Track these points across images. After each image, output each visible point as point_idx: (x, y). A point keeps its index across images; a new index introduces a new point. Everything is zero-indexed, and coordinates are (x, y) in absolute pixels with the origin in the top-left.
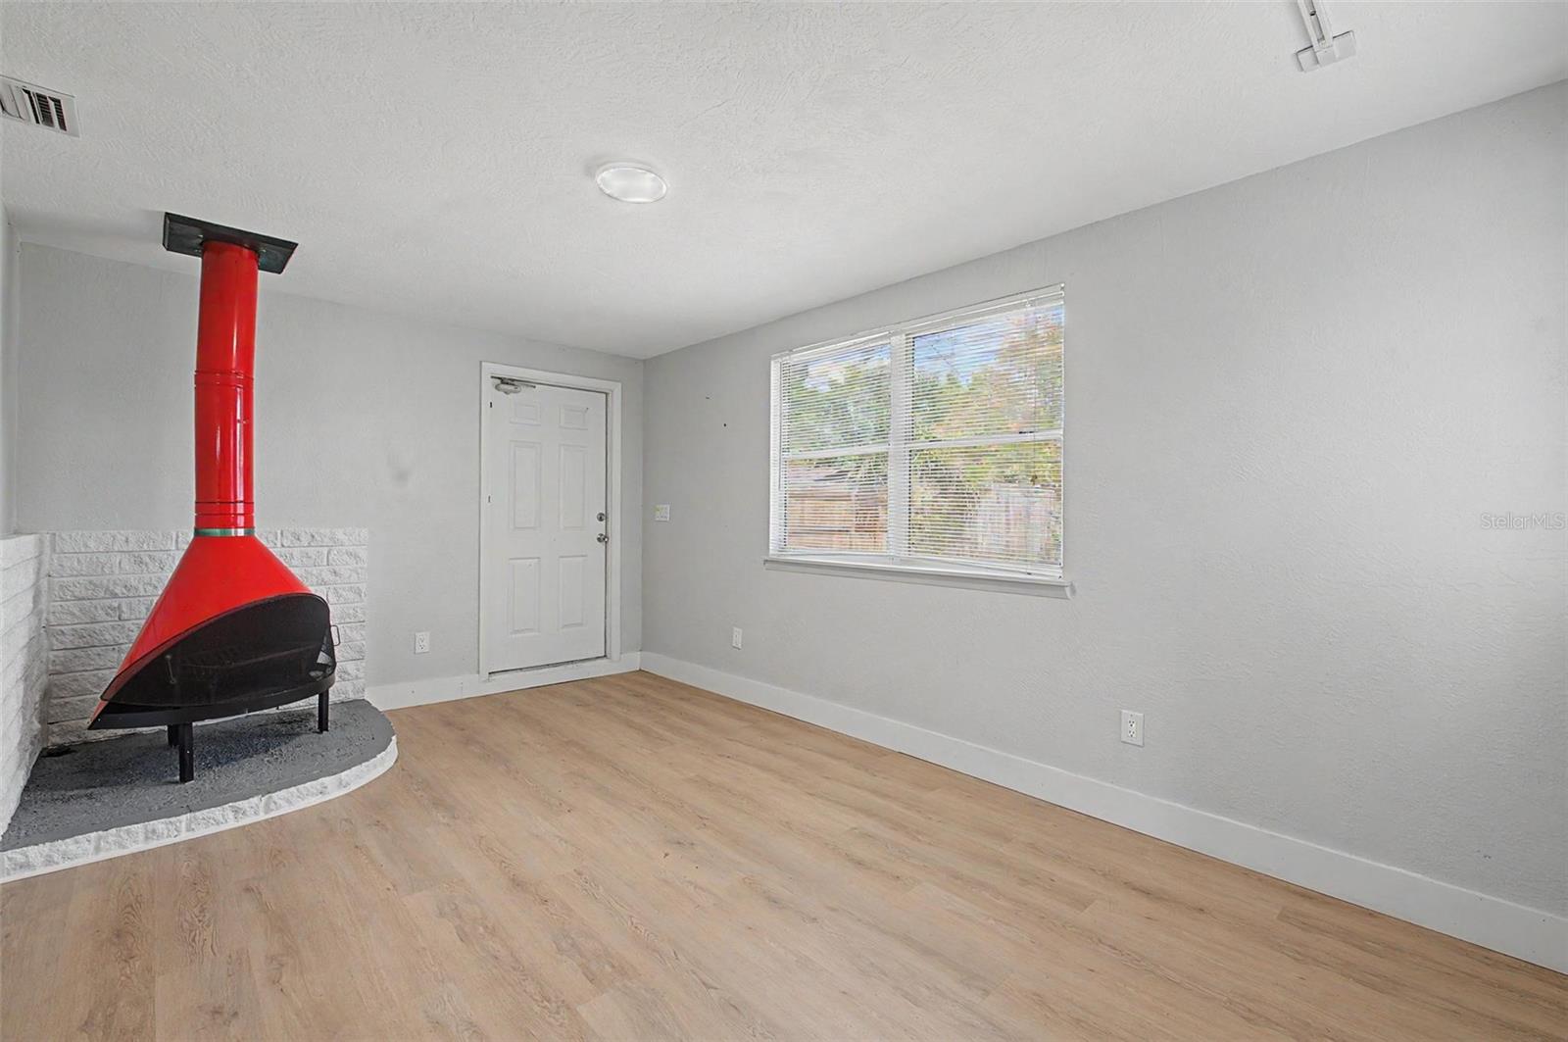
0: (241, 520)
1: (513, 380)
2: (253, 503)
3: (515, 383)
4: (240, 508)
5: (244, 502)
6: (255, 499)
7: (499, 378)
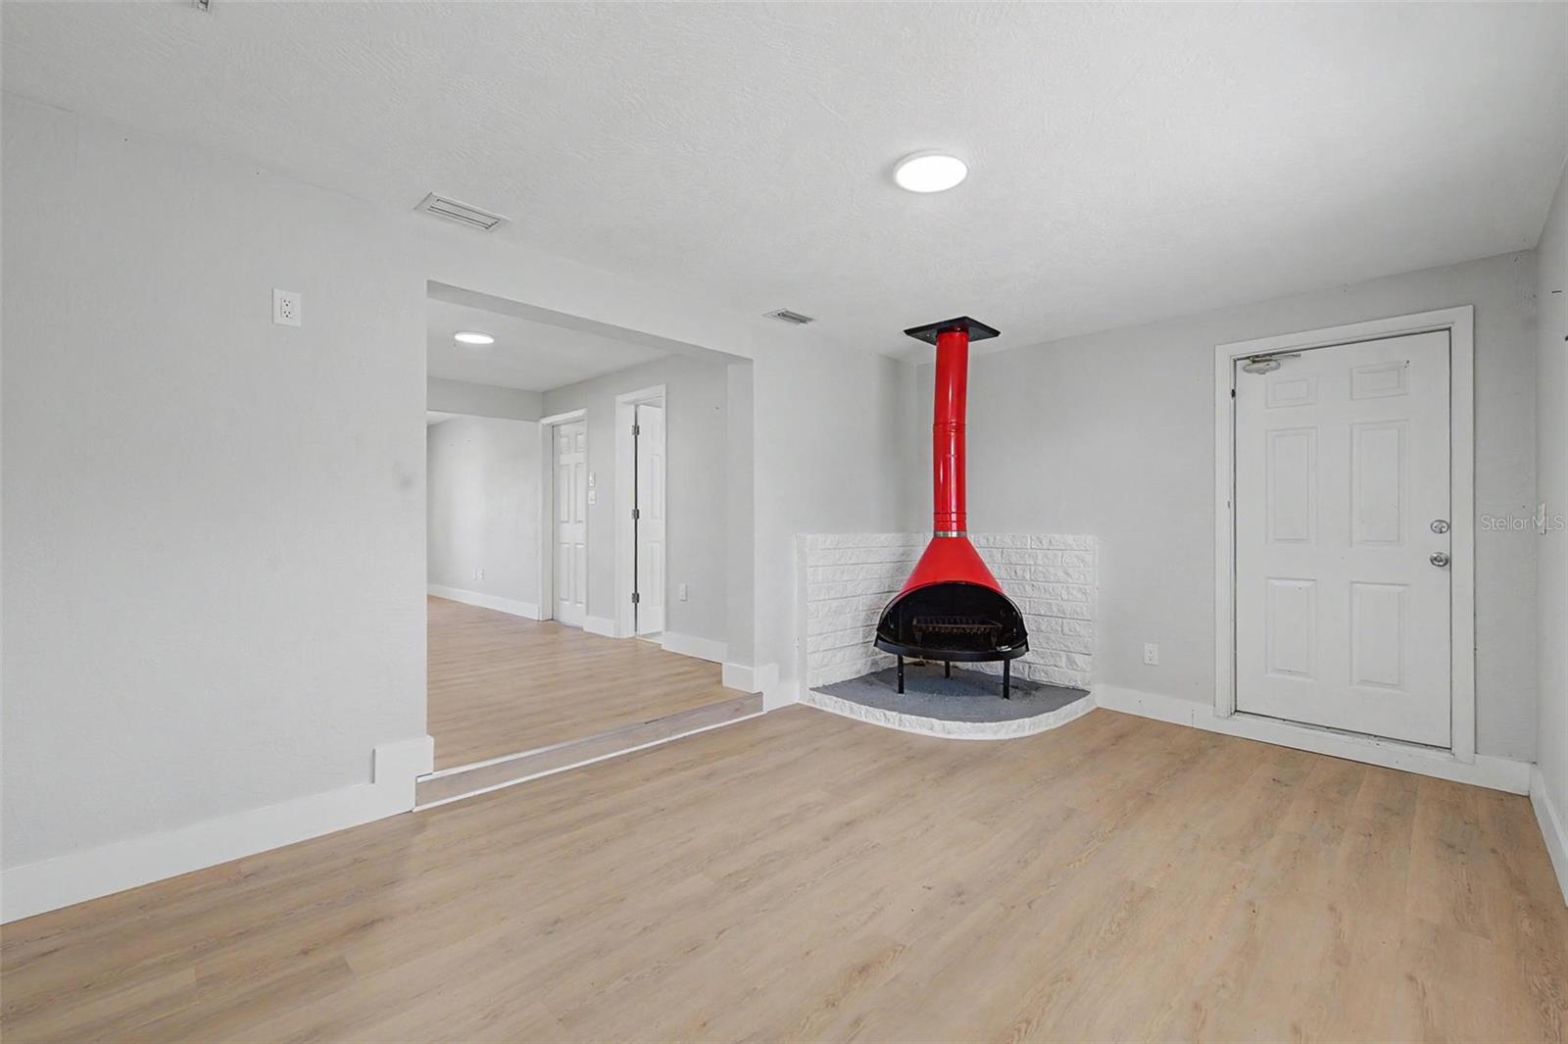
0: (954, 525)
1: (1270, 355)
2: (965, 513)
3: (1274, 357)
4: (954, 517)
5: (957, 513)
6: (968, 510)
7: (1248, 358)
